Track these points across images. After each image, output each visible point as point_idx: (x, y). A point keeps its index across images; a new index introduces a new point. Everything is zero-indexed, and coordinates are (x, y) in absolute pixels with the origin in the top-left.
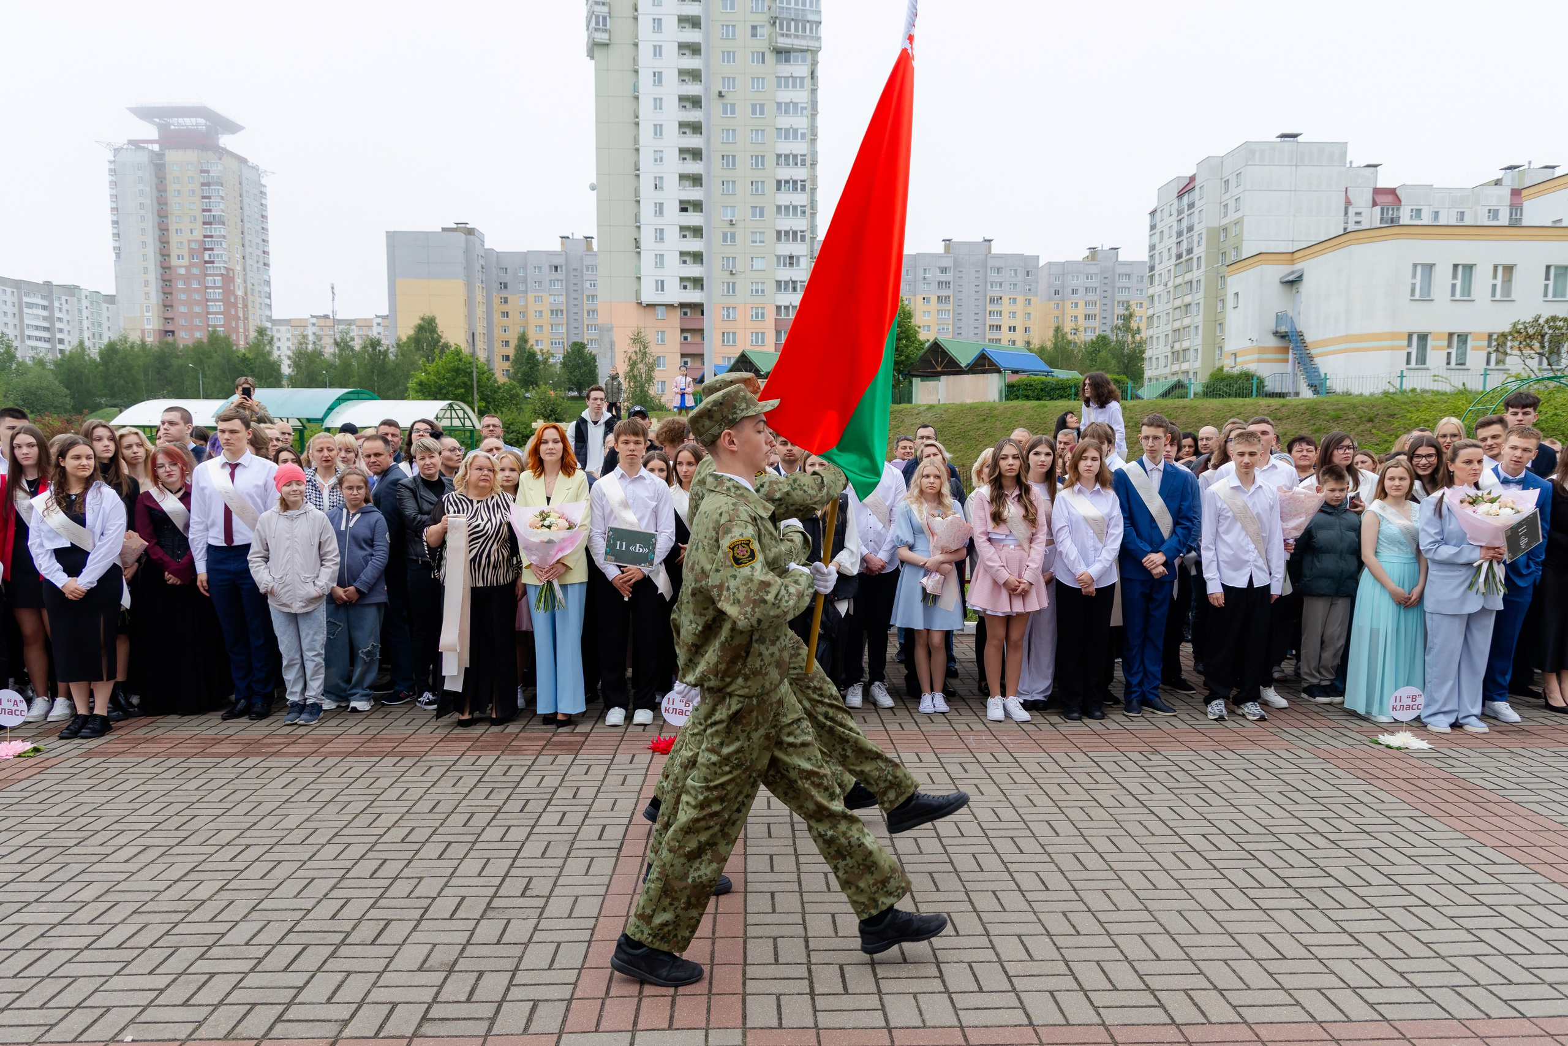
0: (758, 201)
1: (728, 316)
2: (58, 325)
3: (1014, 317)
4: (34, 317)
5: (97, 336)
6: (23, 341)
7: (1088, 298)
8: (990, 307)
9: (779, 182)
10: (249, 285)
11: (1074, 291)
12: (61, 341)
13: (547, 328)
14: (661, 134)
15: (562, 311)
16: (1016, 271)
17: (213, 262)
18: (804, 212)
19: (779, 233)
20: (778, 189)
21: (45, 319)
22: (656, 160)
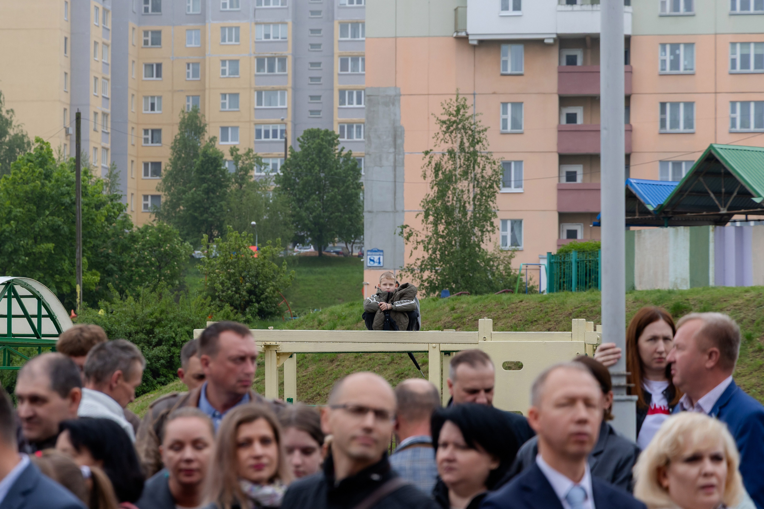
13: (248, 99)
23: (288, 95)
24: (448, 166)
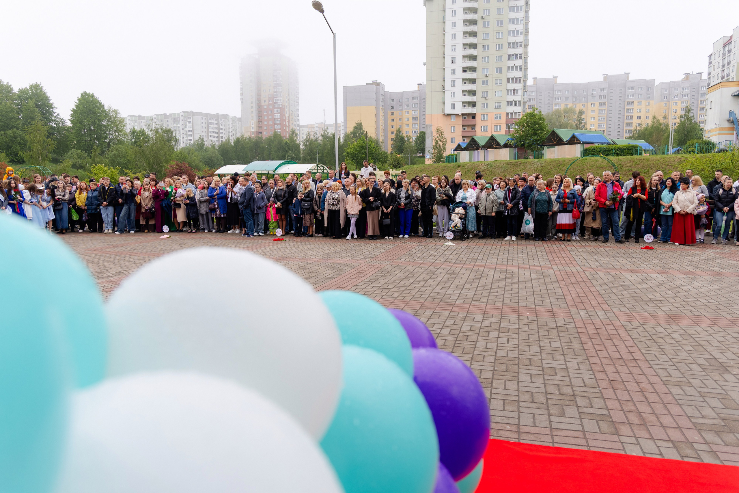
0: (499, 65)
1: (484, 118)
2: (221, 131)
3: (640, 111)
4: (212, 128)
5: (234, 134)
6: (208, 138)
7: (683, 100)
8: (627, 107)
9: (509, 56)
10: (291, 112)
11: (676, 97)
12: (222, 137)
13: (411, 126)
14: (455, 38)
15: (417, 118)
16: (642, 88)
17: (277, 103)
18: (521, 69)
19: (508, 79)
20: (509, 59)
21: (216, 128)
22: (452, 50)
23: (418, 124)
24: (437, 139)
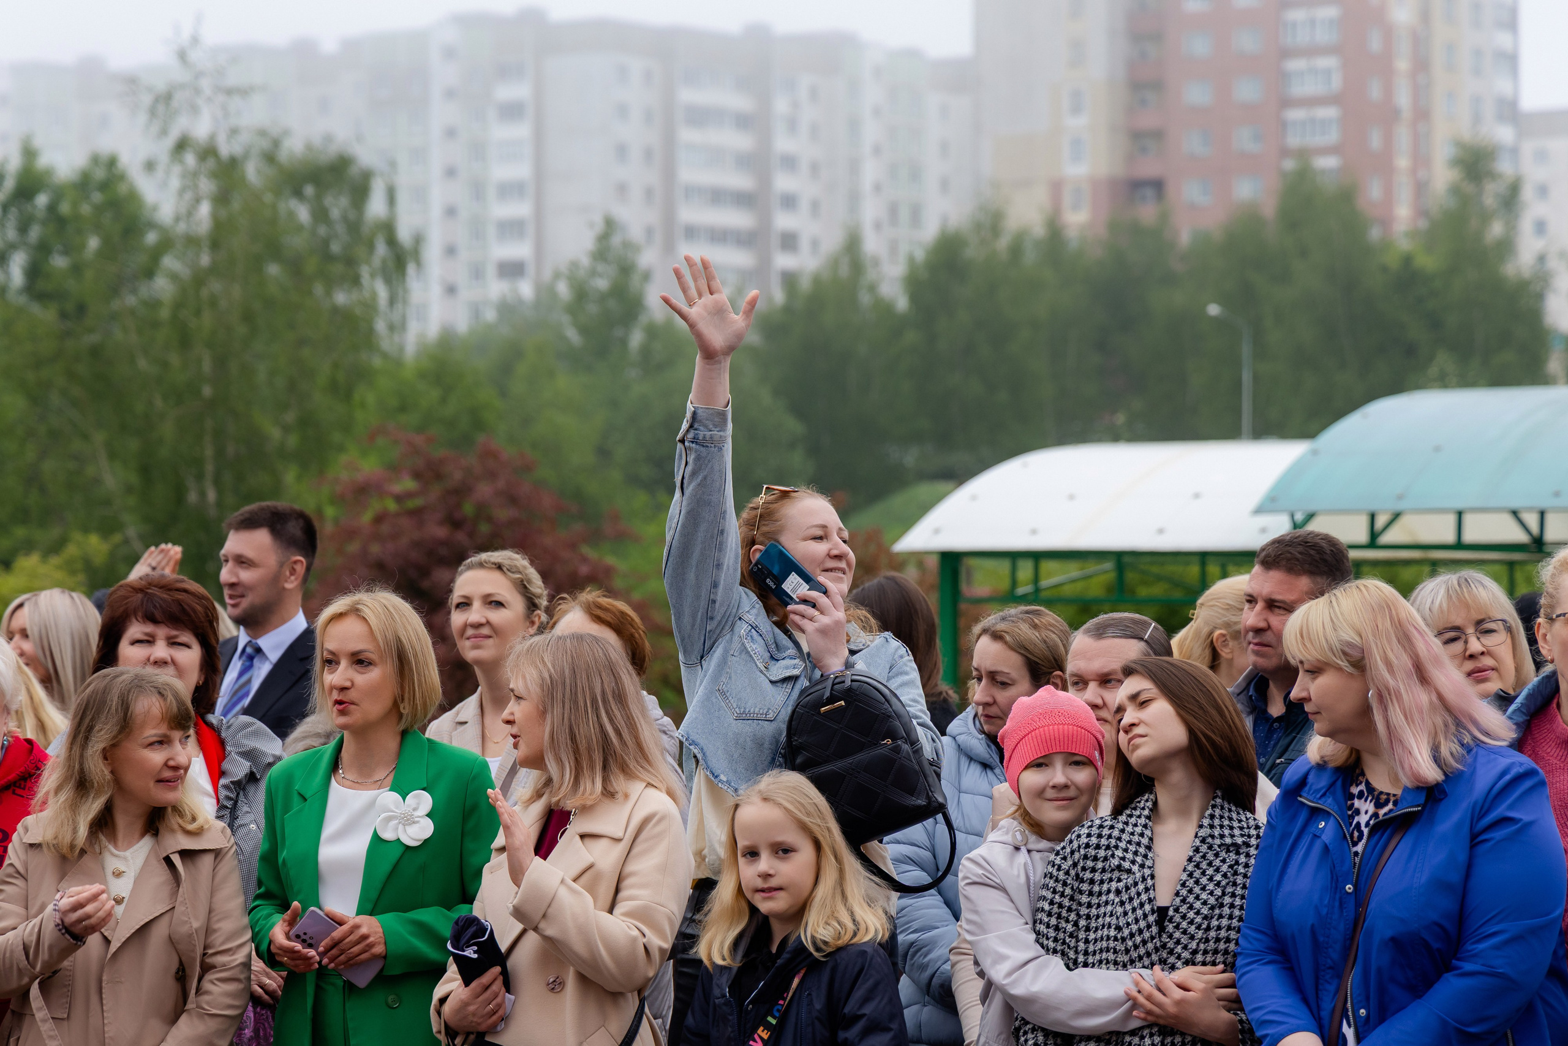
2: (783, 183)
4: (709, 159)
5: (904, 214)
6: (669, 247)
12: (789, 242)
21: (743, 161)
